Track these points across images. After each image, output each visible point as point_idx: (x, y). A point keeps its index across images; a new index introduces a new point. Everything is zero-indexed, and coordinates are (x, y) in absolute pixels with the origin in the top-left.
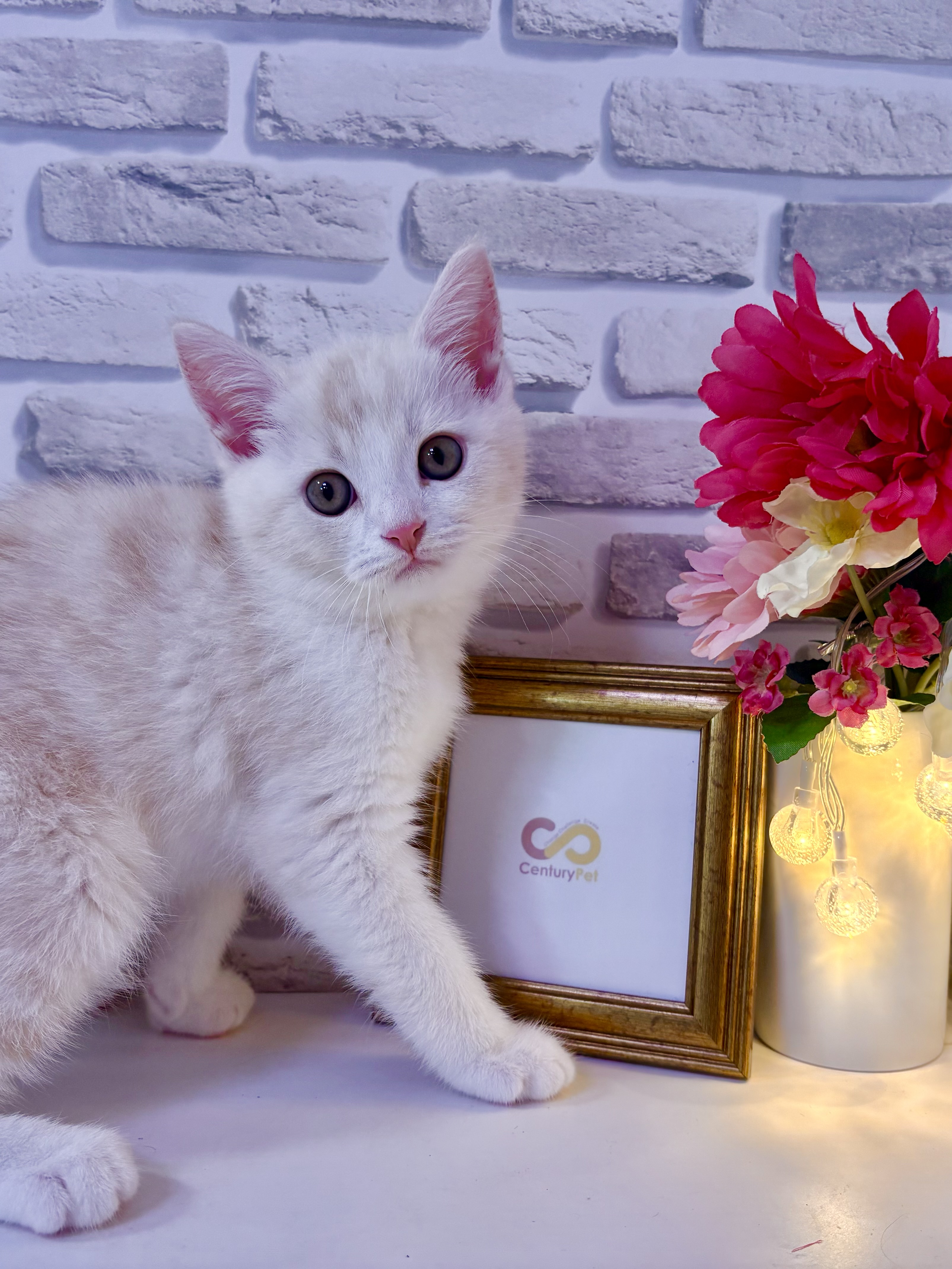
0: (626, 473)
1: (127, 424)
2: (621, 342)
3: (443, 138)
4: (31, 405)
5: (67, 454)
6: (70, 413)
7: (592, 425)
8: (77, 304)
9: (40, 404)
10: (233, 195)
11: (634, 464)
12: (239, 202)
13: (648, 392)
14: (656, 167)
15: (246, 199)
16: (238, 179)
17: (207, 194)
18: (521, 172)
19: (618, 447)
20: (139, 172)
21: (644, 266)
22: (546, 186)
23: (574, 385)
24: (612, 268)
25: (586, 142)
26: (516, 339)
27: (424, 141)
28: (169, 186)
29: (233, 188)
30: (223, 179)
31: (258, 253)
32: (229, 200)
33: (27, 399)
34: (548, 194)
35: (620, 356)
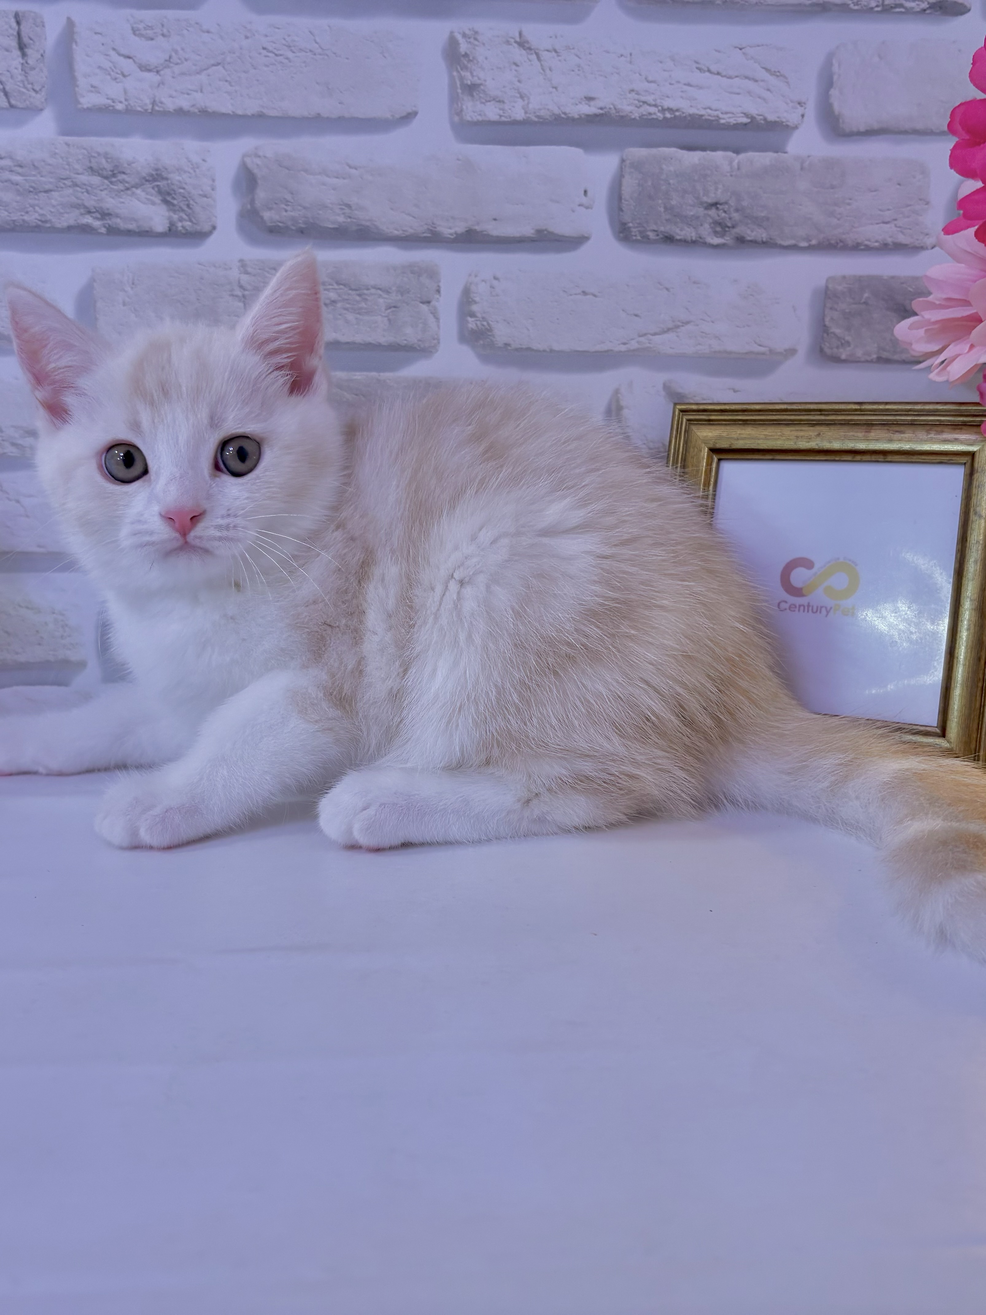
0: (840, 214)
1: (344, 178)
2: (835, 78)
4: (248, 160)
5: (286, 211)
6: (288, 169)
7: (806, 164)
8: (290, 55)
9: (258, 161)
11: (849, 204)
13: (862, 129)
19: (833, 187)
23: (788, 123)
26: (730, 77)
33: (244, 156)
35: (834, 92)
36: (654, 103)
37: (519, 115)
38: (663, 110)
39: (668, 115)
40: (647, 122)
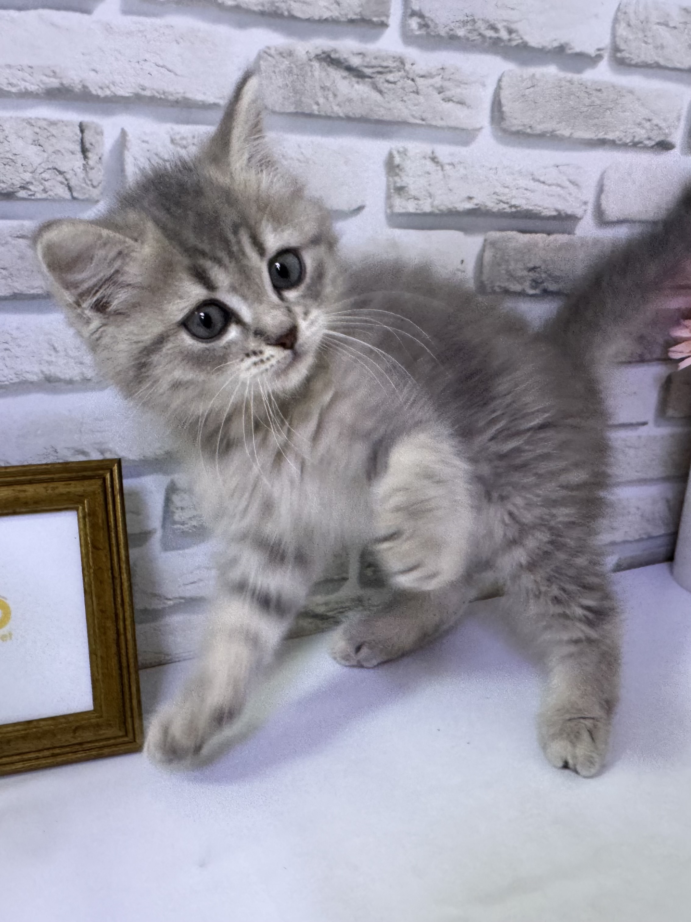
2: (605, 187)
3: (522, 38)
7: (584, 242)
10: (390, 77)
12: (394, 83)
13: (614, 220)
14: (636, 66)
15: (399, 81)
16: (395, 65)
17: (374, 76)
18: (564, 67)
20: (329, 56)
21: (622, 135)
22: (576, 77)
23: (577, 216)
24: (606, 137)
25: (601, 46)
26: (549, 185)
27: (510, 40)
28: (349, 69)
29: (391, 72)
30: (385, 64)
31: (404, 123)
32: (388, 81)
34: (576, 83)
35: (603, 196)
36: (506, 201)
37: (427, 209)
38: (511, 207)
39: (513, 210)
40: (501, 215)
